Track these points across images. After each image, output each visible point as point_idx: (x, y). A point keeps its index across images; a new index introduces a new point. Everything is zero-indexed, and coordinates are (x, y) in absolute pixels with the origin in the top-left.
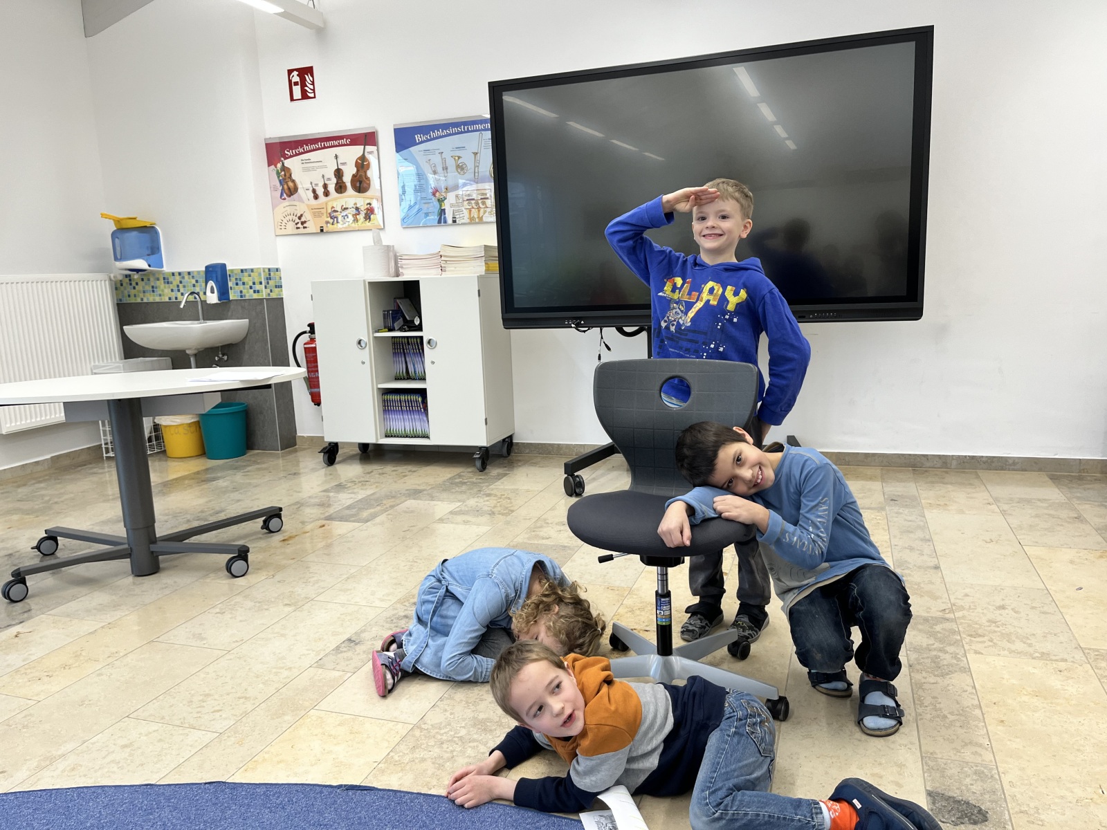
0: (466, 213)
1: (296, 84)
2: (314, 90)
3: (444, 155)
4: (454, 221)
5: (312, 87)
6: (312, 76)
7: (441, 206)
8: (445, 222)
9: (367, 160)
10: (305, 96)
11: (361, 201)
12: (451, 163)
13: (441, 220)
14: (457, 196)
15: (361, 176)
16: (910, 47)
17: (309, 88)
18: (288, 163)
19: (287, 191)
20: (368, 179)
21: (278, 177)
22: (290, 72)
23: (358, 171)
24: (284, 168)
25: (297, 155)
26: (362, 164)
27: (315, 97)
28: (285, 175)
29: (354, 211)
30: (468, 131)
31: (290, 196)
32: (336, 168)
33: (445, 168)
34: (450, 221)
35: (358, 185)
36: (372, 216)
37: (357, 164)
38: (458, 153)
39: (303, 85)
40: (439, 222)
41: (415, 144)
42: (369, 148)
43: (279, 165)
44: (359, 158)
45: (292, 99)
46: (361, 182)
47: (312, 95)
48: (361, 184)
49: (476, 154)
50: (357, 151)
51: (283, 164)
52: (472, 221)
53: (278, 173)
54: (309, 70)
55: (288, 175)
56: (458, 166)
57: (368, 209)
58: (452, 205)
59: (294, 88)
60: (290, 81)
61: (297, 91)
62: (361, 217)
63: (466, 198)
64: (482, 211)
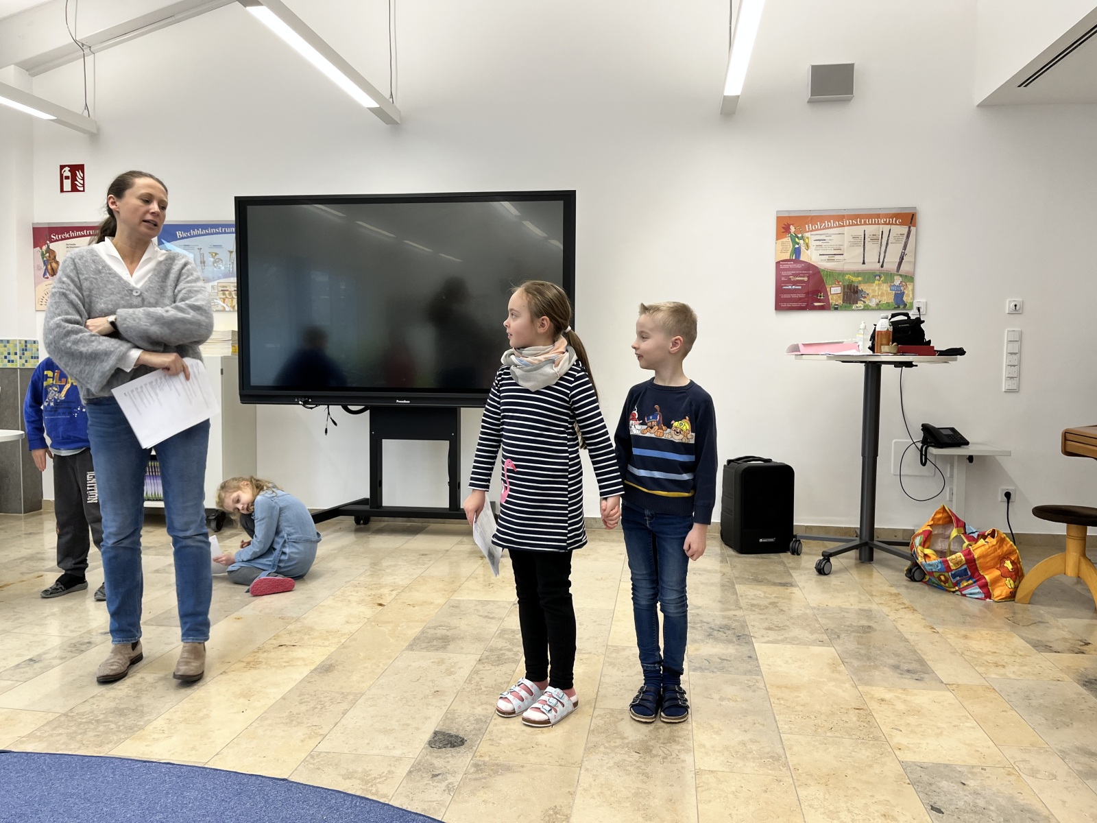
0: (220, 302)
1: (67, 178)
2: (83, 185)
3: (202, 251)
5: (82, 182)
6: (83, 172)
10: (74, 189)
12: (208, 258)
14: (213, 287)
16: (560, 204)
17: (79, 182)
19: (50, 271)
22: (62, 167)
25: (62, 239)
27: (84, 191)
30: (225, 233)
33: (203, 263)
38: (215, 250)
39: (74, 178)
41: (176, 239)
45: (62, 191)
47: (82, 189)
49: (231, 252)
51: (48, 247)
52: (225, 309)
53: (43, 255)
54: (81, 168)
56: (215, 262)
59: (65, 181)
60: (61, 175)
61: (67, 184)
63: (221, 289)
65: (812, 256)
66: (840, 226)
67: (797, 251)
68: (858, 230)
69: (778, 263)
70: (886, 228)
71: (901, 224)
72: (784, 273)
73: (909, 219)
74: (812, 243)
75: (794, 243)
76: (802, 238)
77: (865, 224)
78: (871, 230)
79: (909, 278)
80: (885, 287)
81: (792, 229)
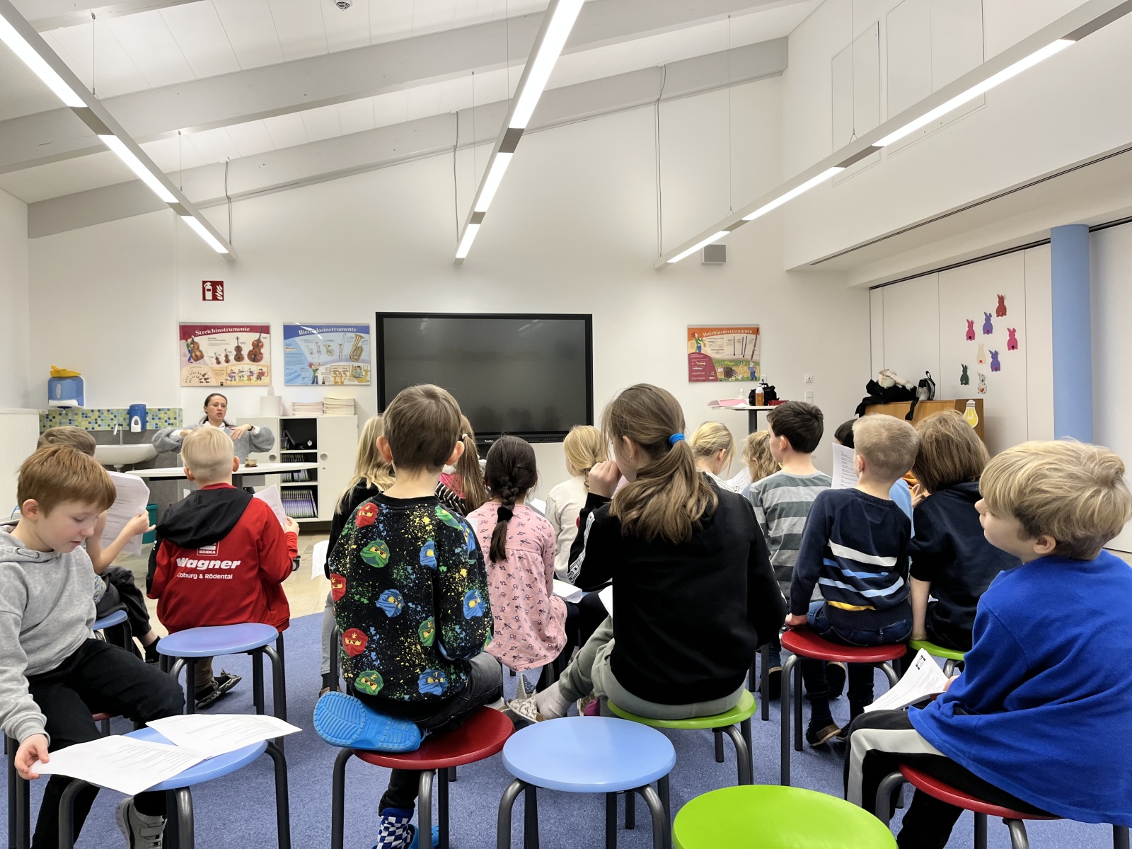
0: (332, 379)
1: (209, 290)
2: (223, 296)
3: (318, 344)
4: (324, 383)
5: (221, 294)
6: (222, 286)
7: (314, 373)
8: (317, 383)
9: (262, 342)
10: (215, 298)
11: (255, 367)
12: (323, 350)
13: (315, 381)
14: (326, 369)
15: (256, 352)
16: (583, 322)
17: (219, 294)
18: (196, 339)
19: (194, 357)
20: (261, 354)
21: (188, 348)
22: (204, 282)
23: (254, 348)
24: (193, 342)
25: (205, 334)
26: (257, 345)
27: (223, 300)
28: (194, 347)
29: (249, 374)
30: (336, 331)
31: (196, 361)
32: (237, 345)
33: (319, 352)
34: (320, 382)
35: (253, 357)
36: (262, 377)
37: (253, 344)
38: (329, 343)
39: (214, 291)
40: (313, 383)
41: (298, 335)
42: (263, 335)
43: (189, 340)
44: (256, 341)
45: (204, 299)
46: (255, 355)
47: (221, 298)
48: (255, 356)
49: (341, 345)
50: (255, 336)
51: (193, 340)
52: (336, 384)
53: (188, 346)
54: (221, 283)
55: (196, 347)
56: (328, 351)
57: (260, 373)
58: (323, 374)
59: (207, 292)
60: (204, 289)
61: (209, 295)
62: (254, 378)
63: (332, 370)
64: (343, 378)
65: (707, 350)
66: (721, 334)
67: (699, 348)
68: (731, 336)
69: (689, 355)
70: (745, 335)
71: (752, 333)
72: (693, 360)
73: (756, 331)
74: (707, 344)
75: (698, 343)
76: (702, 340)
77: (734, 333)
78: (738, 336)
79: (757, 364)
80: (745, 368)
81: (696, 335)
